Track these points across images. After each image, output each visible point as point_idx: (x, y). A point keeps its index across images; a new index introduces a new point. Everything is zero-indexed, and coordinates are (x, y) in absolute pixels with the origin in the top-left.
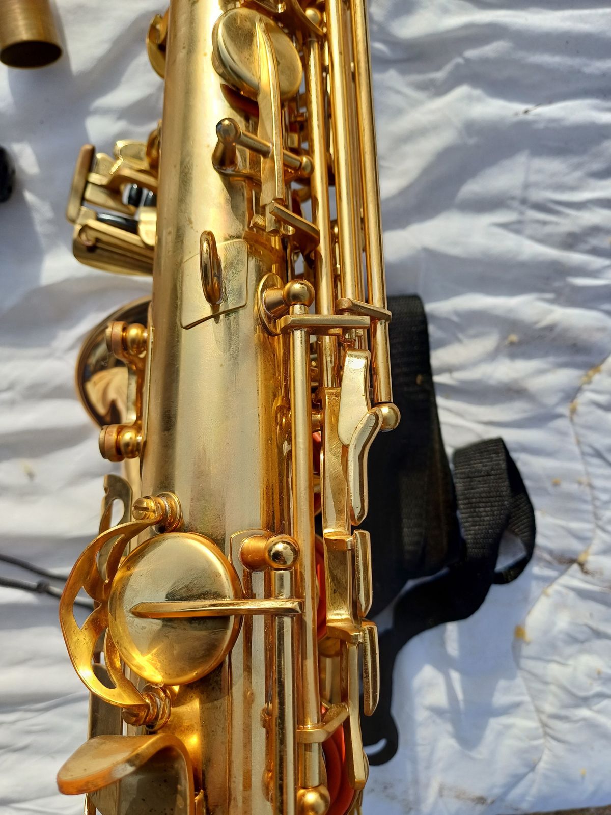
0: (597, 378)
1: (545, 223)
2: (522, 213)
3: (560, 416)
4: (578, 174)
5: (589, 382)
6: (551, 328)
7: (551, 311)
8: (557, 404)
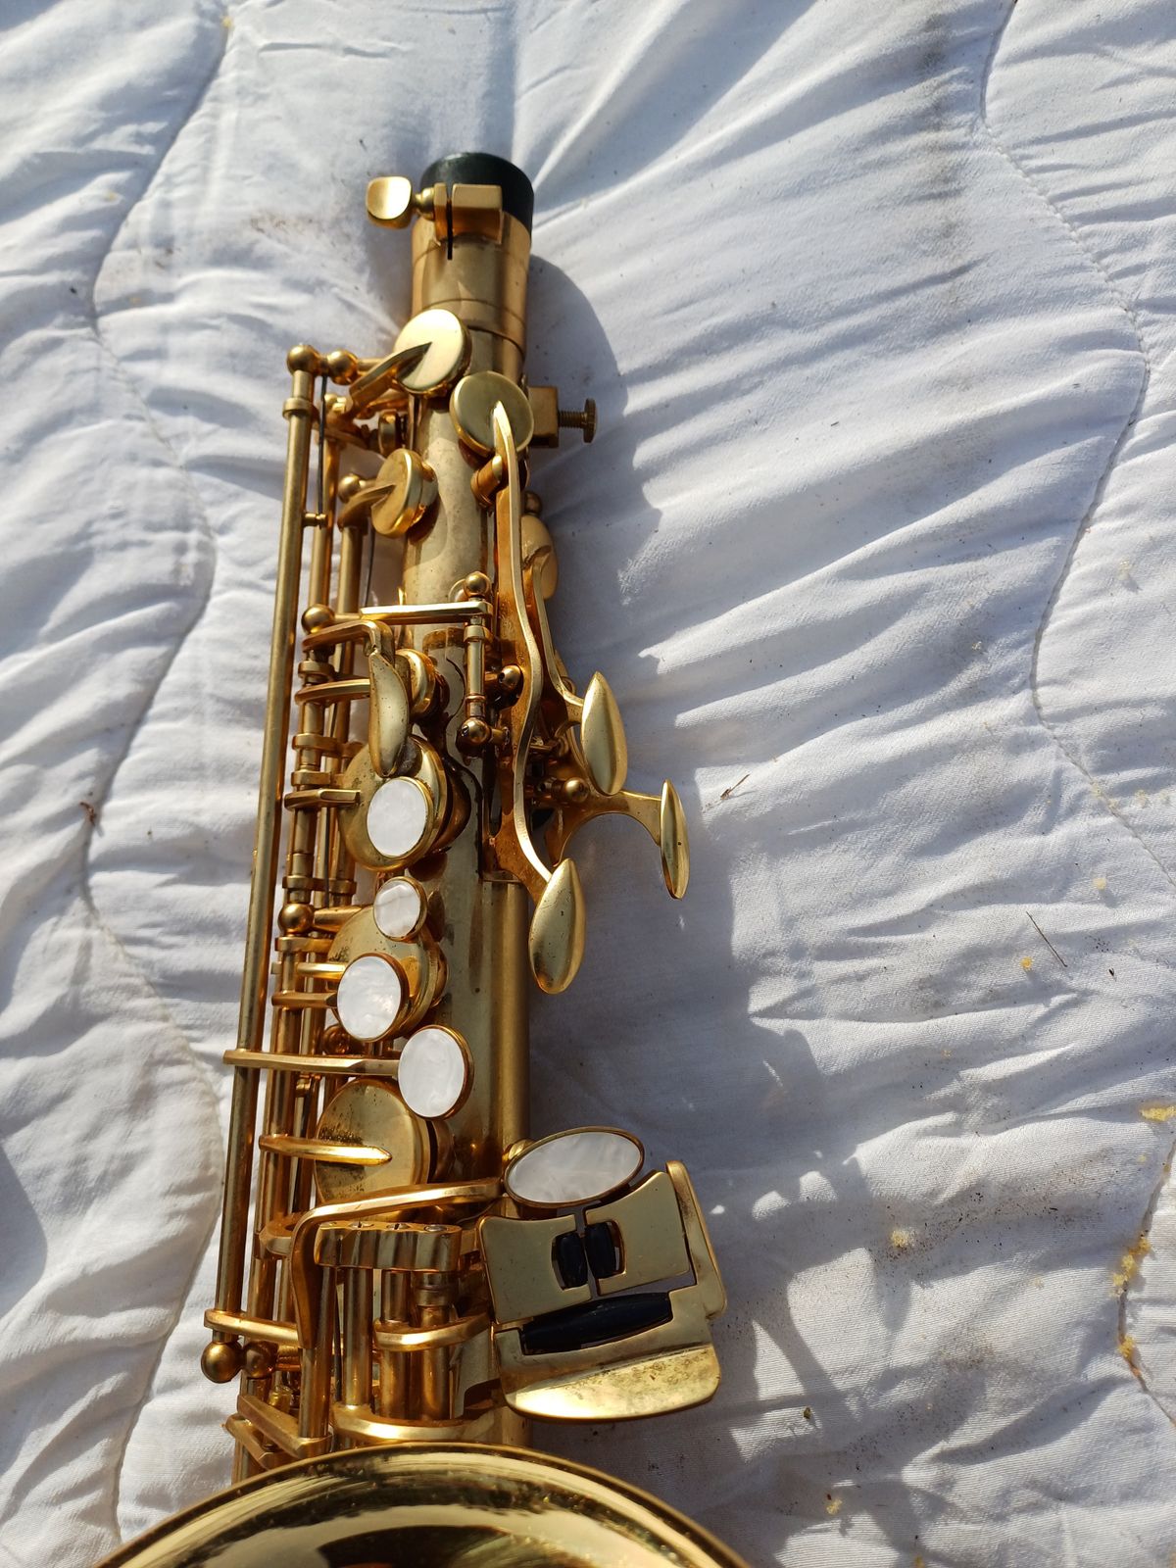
0: (1147, 1267)
1: (861, 978)
2: (802, 975)
3: (1107, 1385)
4: (888, 861)
5: (1134, 1281)
6: (975, 1192)
7: (963, 1152)
8: (1084, 1362)
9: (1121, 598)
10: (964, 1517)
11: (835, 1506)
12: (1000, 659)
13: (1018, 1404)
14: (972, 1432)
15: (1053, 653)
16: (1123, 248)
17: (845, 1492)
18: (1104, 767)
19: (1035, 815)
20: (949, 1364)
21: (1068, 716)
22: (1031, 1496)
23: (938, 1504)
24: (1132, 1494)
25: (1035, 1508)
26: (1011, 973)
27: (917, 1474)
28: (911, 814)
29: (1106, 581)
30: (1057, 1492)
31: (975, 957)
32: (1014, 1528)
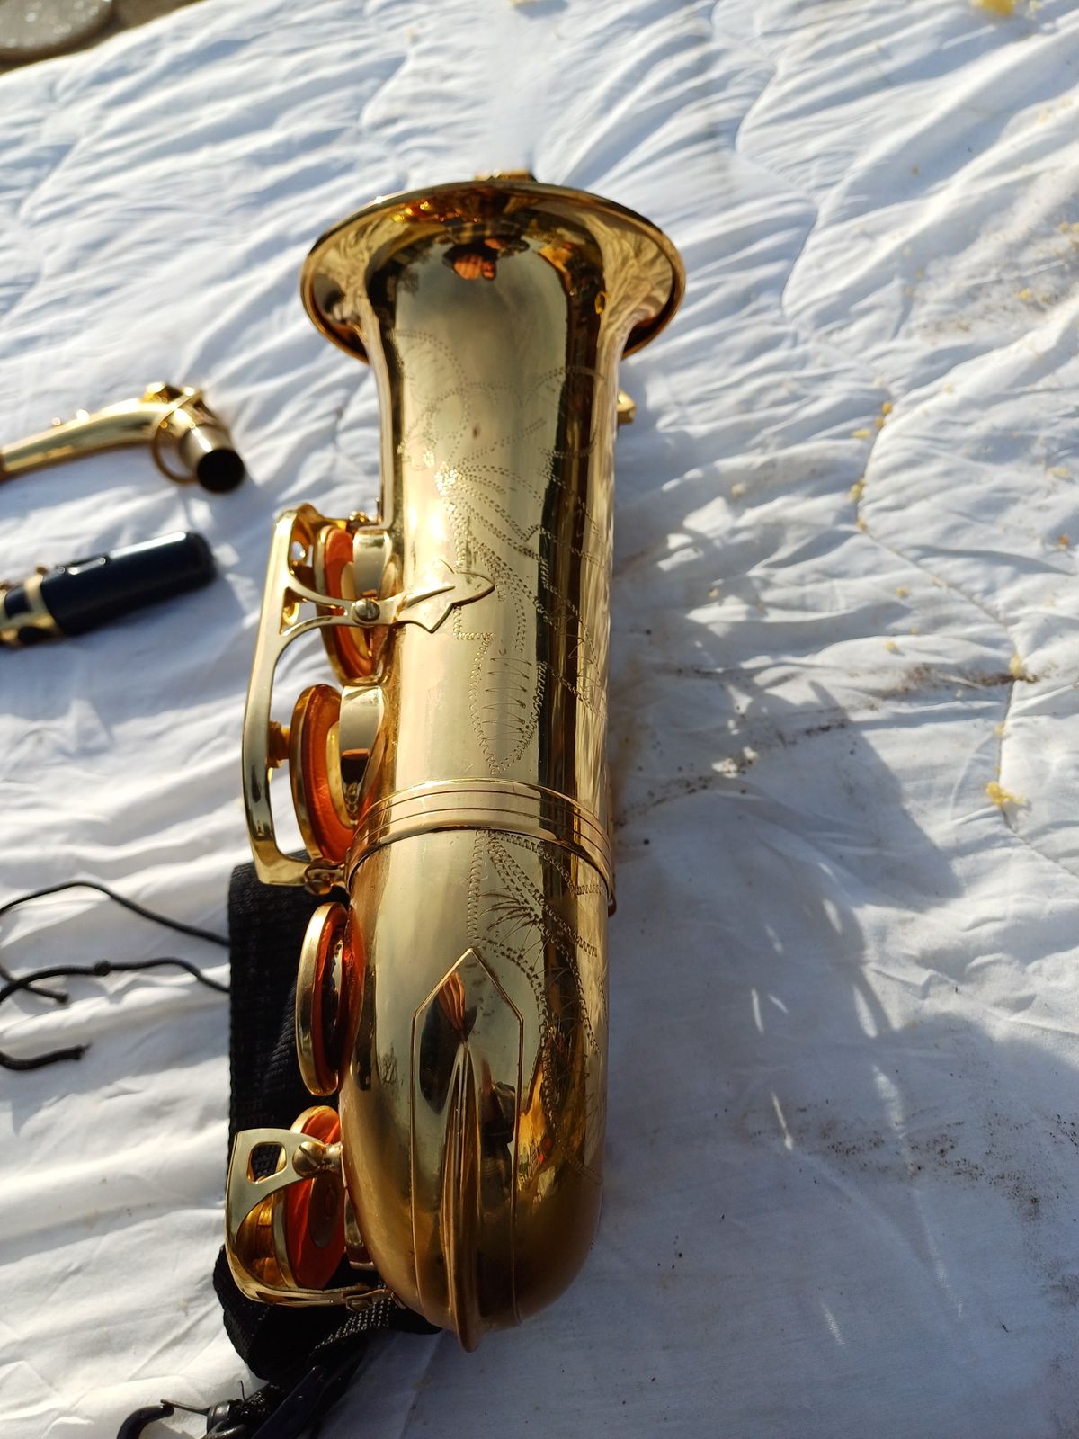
0: (865, 489)
3: (850, 534)
5: (860, 496)
8: (837, 526)
9: (815, 272)
10: (780, 587)
11: (714, 594)
12: (765, 300)
13: (802, 538)
14: (782, 554)
15: (789, 295)
16: (802, 172)
17: (719, 587)
18: (818, 327)
19: (787, 343)
20: (766, 525)
21: (798, 313)
22: (815, 576)
23: (767, 584)
24: (869, 572)
25: (818, 581)
26: (782, 393)
27: (757, 571)
28: (728, 352)
29: (809, 268)
30: (830, 574)
31: (763, 390)
32: (809, 588)
